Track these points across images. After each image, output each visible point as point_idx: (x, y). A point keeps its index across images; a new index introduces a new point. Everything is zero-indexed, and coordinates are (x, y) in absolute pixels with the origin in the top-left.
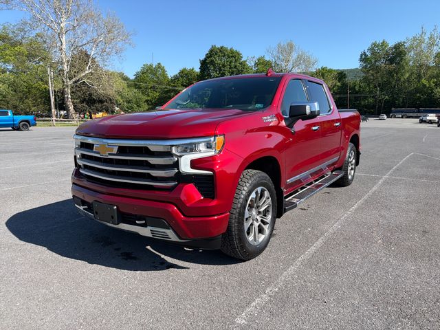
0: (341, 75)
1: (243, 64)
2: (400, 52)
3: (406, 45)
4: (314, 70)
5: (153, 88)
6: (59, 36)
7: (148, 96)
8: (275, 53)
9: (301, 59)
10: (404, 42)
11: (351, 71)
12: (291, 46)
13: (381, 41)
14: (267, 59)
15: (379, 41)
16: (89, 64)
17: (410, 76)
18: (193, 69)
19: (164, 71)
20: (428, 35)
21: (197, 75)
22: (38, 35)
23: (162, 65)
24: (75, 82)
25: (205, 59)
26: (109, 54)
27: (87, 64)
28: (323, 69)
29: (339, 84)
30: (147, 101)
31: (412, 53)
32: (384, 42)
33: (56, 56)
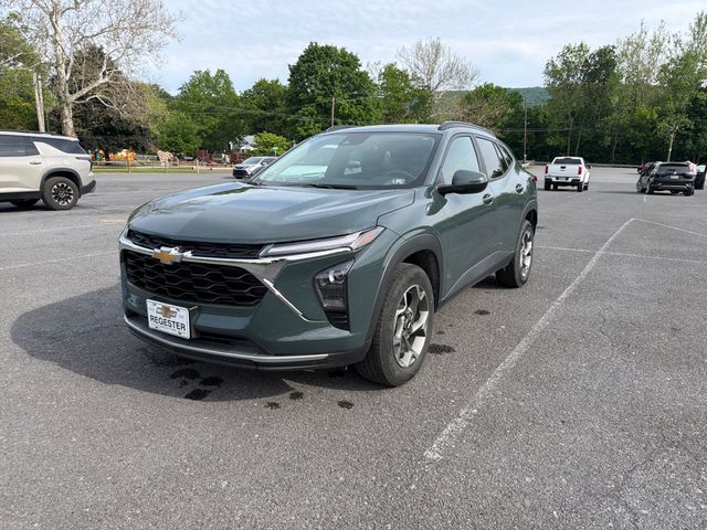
0: (514, 97)
1: (363, 76)
2: (608, 61)
3: (617, 52)
4: (473, 89)
5: (210, 111)
6: (51, 19)
7: (203, 123)
8: (412, 59)
9: (452, 70)
10: (614, 47)
11: (529, 90)
12: (437, 49)
13: (579, 44)
14: (400, 67)
15: (575, 44)
16: (104, 69)
17: (621, 100)
18: (277, 81)
19: (228, 83)
20: (650, 36)
21: (285, 92)
22: (13, 16)
23: (226, 72)
24: (82, 98)
25: (299, 65)
26: (137, 51)
27: (101, 67)
28: (487, 86)
29: (510, 111)
30: (199, 133)
31: (625, 64)
32: (582, 45)
33: (46, 52)
